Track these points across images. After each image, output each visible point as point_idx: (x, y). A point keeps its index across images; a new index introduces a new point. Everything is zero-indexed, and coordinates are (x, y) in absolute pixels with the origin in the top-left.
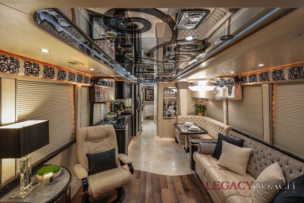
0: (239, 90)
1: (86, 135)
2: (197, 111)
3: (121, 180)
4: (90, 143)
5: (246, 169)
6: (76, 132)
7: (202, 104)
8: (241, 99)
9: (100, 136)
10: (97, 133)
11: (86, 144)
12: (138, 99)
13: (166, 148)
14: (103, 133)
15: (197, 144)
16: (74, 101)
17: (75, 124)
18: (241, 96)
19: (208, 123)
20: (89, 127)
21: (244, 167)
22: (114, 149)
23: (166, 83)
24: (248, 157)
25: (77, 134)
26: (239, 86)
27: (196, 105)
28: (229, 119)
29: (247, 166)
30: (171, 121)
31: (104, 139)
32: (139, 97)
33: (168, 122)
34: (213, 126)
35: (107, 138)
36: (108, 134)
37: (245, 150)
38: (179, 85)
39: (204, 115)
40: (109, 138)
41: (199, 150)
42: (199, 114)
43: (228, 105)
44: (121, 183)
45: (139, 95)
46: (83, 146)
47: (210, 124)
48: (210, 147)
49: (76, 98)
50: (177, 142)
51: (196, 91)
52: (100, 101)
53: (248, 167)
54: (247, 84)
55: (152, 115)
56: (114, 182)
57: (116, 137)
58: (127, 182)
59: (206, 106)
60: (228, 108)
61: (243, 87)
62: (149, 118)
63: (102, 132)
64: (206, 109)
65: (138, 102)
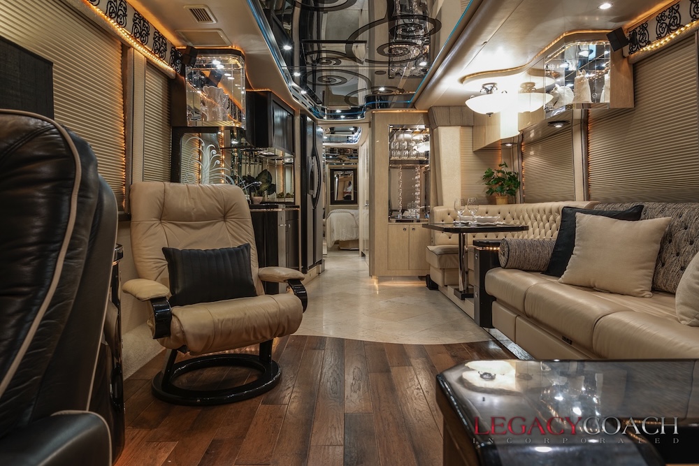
0: (626, 79)
1: (162, 201)
2: (491, 191)
3: (269, 311)
4: (171, 229)
5: (651, 279)
6: (129, 190)
7: (506, 170)
8: (630, 104)
9: (204, 210)
10: (195, 202)
11: (159, 228)
12: (312, 162)
13: (400, 298)
14: (212, 202)
15: (497, 244)
16: (124, 97)
17: (128, 167)
18: (631, 96)
19: (526, 216)
20: (167, 183)
21: (644, 271)
22: (247, 246)
23: (398, 111)
24: (656, 242)
25: (134, 196)
26: (625, 66)
27: (488, 177)
28: (592, 188)
29: (653, 271)
30: (412, 227)
31: (215, 223)
32: (314, 158)
33: (404, 232)
34: (541, 218)
35: (225, 221)
36: (227, 208)
37: (648, 225)
38: (438, 115)
39: (512, 201)
40: (231, 223)
41: (502, 260)
42: (499, 200)
43: (587, 144)
44: (271, 322)
45: (314, 153)
46: (152, 230)
47: (532, 216)
48: (537, 246)
49: (129, 88)
50: (432, 286)
51: (490, 114)
52: (199, 124)
53: (656, 273)
54: (648, 48)
55: (354, 237)
56: (248, 314)
57: (250, 220)
58: (289, 321)
59: (518, 174)
60: (587, 153)
61: (635, 67)
62: (343, 247)
63: (208, 199)
64: (518, 184)
65: (312, 172)
